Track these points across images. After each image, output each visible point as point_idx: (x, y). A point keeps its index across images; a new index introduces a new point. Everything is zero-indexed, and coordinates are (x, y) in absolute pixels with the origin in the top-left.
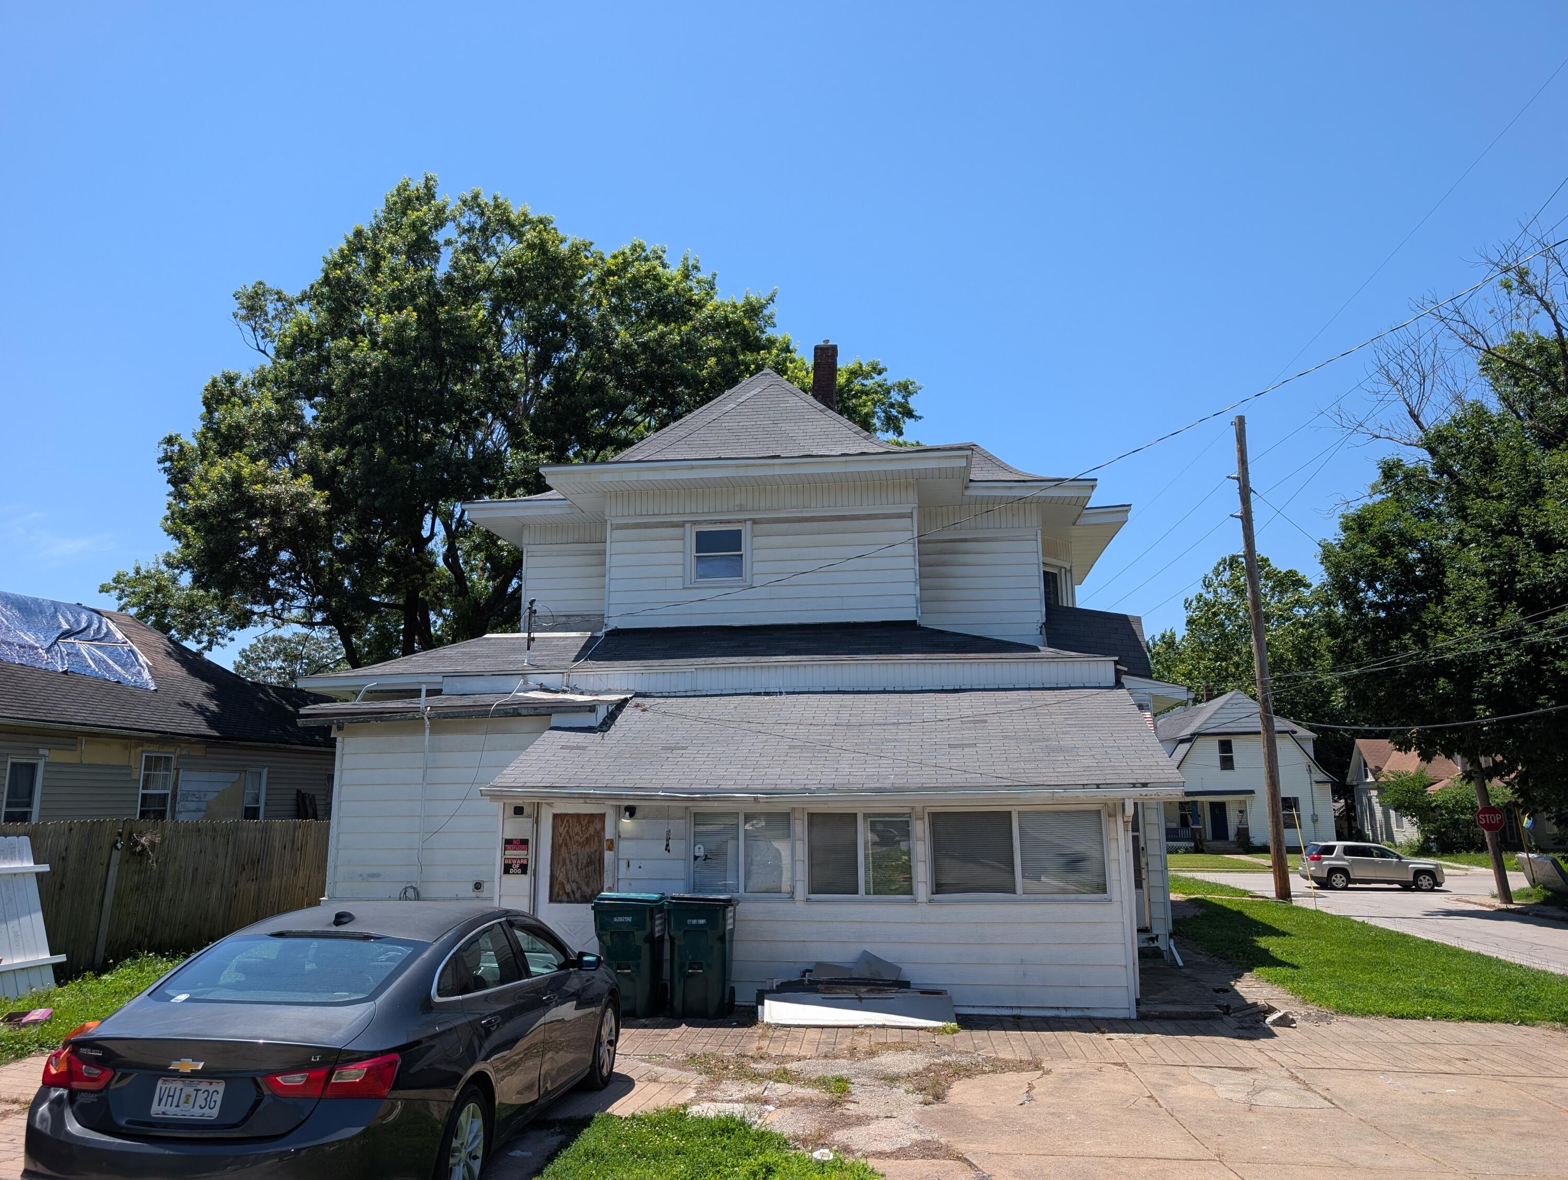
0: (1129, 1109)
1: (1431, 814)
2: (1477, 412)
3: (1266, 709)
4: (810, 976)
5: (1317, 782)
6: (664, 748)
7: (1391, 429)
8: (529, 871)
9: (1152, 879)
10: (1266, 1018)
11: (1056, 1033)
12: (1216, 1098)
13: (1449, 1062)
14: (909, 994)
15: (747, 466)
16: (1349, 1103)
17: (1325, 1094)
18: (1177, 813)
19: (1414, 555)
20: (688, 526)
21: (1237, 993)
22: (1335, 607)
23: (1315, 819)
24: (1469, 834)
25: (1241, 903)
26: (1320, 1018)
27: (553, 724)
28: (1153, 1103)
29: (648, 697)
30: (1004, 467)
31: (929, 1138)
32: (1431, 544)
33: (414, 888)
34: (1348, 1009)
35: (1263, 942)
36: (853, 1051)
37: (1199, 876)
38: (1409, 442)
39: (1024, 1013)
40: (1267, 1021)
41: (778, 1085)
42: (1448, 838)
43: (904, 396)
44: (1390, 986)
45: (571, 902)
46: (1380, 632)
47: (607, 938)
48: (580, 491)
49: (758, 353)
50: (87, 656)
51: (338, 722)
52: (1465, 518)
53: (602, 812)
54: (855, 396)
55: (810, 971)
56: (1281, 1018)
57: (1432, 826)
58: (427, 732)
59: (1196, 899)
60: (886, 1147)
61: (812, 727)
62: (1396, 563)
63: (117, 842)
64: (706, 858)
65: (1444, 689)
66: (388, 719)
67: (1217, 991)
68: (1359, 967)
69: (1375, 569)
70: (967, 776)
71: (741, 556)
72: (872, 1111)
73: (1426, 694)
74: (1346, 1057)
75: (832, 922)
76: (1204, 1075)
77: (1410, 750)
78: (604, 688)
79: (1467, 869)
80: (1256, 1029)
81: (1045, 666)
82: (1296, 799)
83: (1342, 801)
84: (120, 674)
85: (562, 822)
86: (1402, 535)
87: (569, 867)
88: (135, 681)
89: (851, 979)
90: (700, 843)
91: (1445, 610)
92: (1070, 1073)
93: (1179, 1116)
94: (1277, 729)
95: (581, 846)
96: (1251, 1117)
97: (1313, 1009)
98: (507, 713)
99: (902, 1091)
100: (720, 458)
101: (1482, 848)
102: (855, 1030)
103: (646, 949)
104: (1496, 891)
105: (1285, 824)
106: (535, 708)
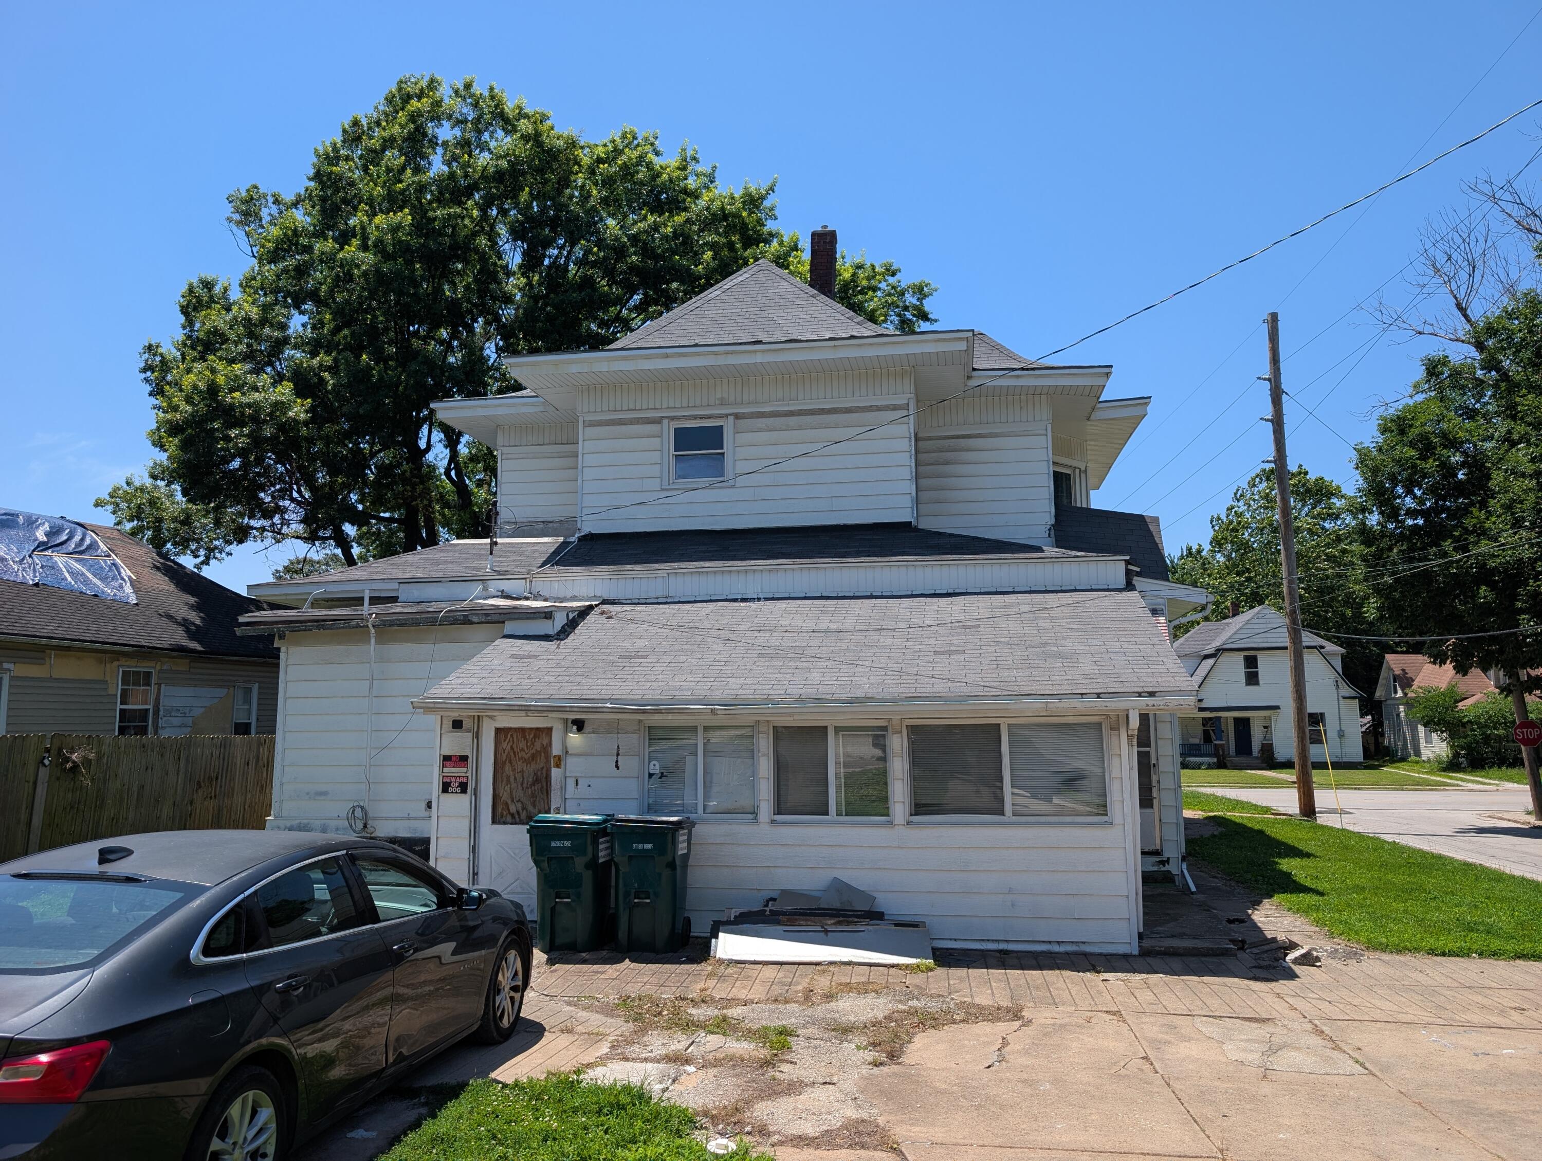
0: (1118, 1076)
1: (1461, 729)
2: (1531, 302)
3: (1294, 621)
4: (773, 905)
5: (1344, 698)
6: (621, 657)
7: (1435, 324)
8: (469, 790)
9: (1163, 798)
10: (1286, 955)
11: (1045, 972)
12: (1224, 1060)
13: (1502, 1012)
14: (882, 927)
15: (727, 353)
16: (1386, 1068)
17: (1356, 1055)
18: (1200, 729)
19: (1457, 458)
20: (665, 422)
21: (1254, 925)
22: (1369, 513)
23: (1341, 735)
24: (1500, 749)
25: (1263, 821)
26: (1350, 955)
27: (506, 632)
28: (1147, 1067)
29: (616, 604)
30: (1011, 356)
31: (866, 1116)
32: (1475, 446)
33: (362, 808)
34: (1381, 944)
35: (1286, 864)
36: (808, 994)
37: (1220, 792)
38: (1453, 337)
39: (1011, 947)
40: (1288, 958)
41: (710, 1037)
42: (1478, 753)
43: (918, 299)
44: (1428, 918)
45: (516, 824)
46: (1418, 540)
47: (545, 865)
48: (550, 386)
49: (757, 246)
50: (64, 569)
51: (279, 631)
52: (1514, 418)
53: (549, 725)
54: (862, 292)
55: (774, 900)
56: (1303, 956)
57: (1462, 741)
58: (373, 640)
59: (1215, 817)
60: (810, 1129)
61: (787, 634)
62: (1437, 466)
63: (44, 758)
64: (662, 775)
65: (1485, 597)
66: (330, 628)
67: (1230, 921)
68: (1392, 894)
69: (1415, 473)
70: (950, 684)
71: (723, 454)
72: (808, 1075)
73: (1465, 603)
74: (1379, 1004)
75: (800, 845)
76: (1210, 1028)
77: (1445, 663)
78: (569, 595)
79: (1497, 785)
80: (1274, 968)
81: (1049, 566)
82: (1322, 715)
83: (1369, 717)
84: (99, 588)
85: (506, 737)
86: (1444, 435)
87: (514, 785)
88: (115, 595)
89: (819, 909)
90: (654, 759)
91: (1490, 514)
92: (1053, 1025)
93: (1177, 1086)
94: (1304, 644)
95: (527, 762)
96: (1266, 1088)
97: (1340, 944)
98: (457, 620)
99: (853, 1046)
100: (696, 345)
101: (1517, 762)
102: (818, 967)
103: (588, 876)
104: (1531, 807)
105: (1310, 739)
106: (487, 615)
